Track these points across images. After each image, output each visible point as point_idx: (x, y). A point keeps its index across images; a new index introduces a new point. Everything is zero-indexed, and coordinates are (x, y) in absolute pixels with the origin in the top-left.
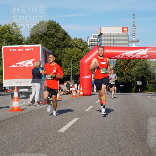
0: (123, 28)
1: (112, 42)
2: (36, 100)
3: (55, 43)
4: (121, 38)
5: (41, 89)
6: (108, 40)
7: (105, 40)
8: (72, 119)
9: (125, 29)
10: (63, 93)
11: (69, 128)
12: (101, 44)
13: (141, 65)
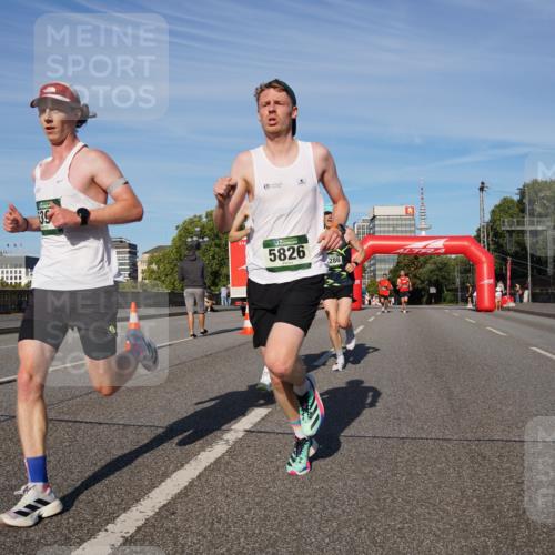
0: (407, 209)
1: (391, 229)
4: (404, 222)
6: (384, 225)
7: (380, 225)
9: (410, 210)
12: (374, 232)
13: (435, 263)
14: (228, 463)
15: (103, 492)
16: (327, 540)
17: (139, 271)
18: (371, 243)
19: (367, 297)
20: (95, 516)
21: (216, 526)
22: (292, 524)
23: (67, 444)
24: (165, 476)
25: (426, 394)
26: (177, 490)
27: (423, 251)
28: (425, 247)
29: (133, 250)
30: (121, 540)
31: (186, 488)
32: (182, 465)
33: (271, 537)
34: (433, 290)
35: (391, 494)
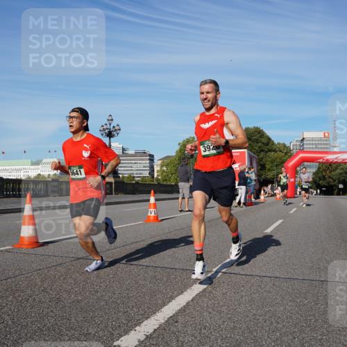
0: (325, 133)
1: (314, 146)
2: (242, 201)
3: (259, 147)
4: (323, 142)
5: (247, 192)
6: (310, 144)
7: (307, 144)
8: (277, 221)
9: (326, 134)
10: (267, 195)
11: (275, 229)
12: (303, 149)
13: (342, 169)
14: (211, 292)
15: (133, 307)
16: (273, 344)
17: (155, 171)
18: (301, 155)
19: (299, 190)
20: (129, 321)
21: (203, 331)
22: (251, 332)
23: (111, 276)
24: (172, 298)
25: (337, 253)
26: (179, 308)
27: (335, 160)
28: (336, 158)
29: (151, 158)
30: (144, 337)
31: (184, 306)
32: (182, 292)
33: (237, 340)
34: (341, 186)
35: (314, 316)
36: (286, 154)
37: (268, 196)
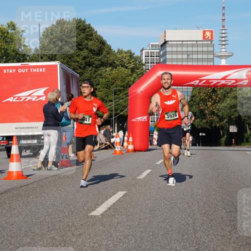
0: (204, 32)
1: (185, 56)
3: (84, 58)
4: (200, 49)
6: (177, 52)
7: (172, 53)
8: (114, 194)
9: (208, 34)
10: (98, 146)
11: (109, 209)
12: (165, 61)
34: (233, 129)
36: (133, 70)
37: (99, 149)
